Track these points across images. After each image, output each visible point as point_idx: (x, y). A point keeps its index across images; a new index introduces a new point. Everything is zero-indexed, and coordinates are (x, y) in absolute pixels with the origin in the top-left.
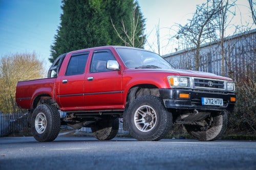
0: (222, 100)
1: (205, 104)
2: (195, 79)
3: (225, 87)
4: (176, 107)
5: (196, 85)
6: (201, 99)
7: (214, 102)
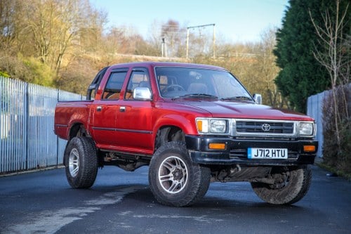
0: (286, 150)
1: (253, 157)
2: (237, 122)
3: (294, 131)
4: (204, 161)
5: (239, 129)
6: (247, 150)
7: (270, 155)
